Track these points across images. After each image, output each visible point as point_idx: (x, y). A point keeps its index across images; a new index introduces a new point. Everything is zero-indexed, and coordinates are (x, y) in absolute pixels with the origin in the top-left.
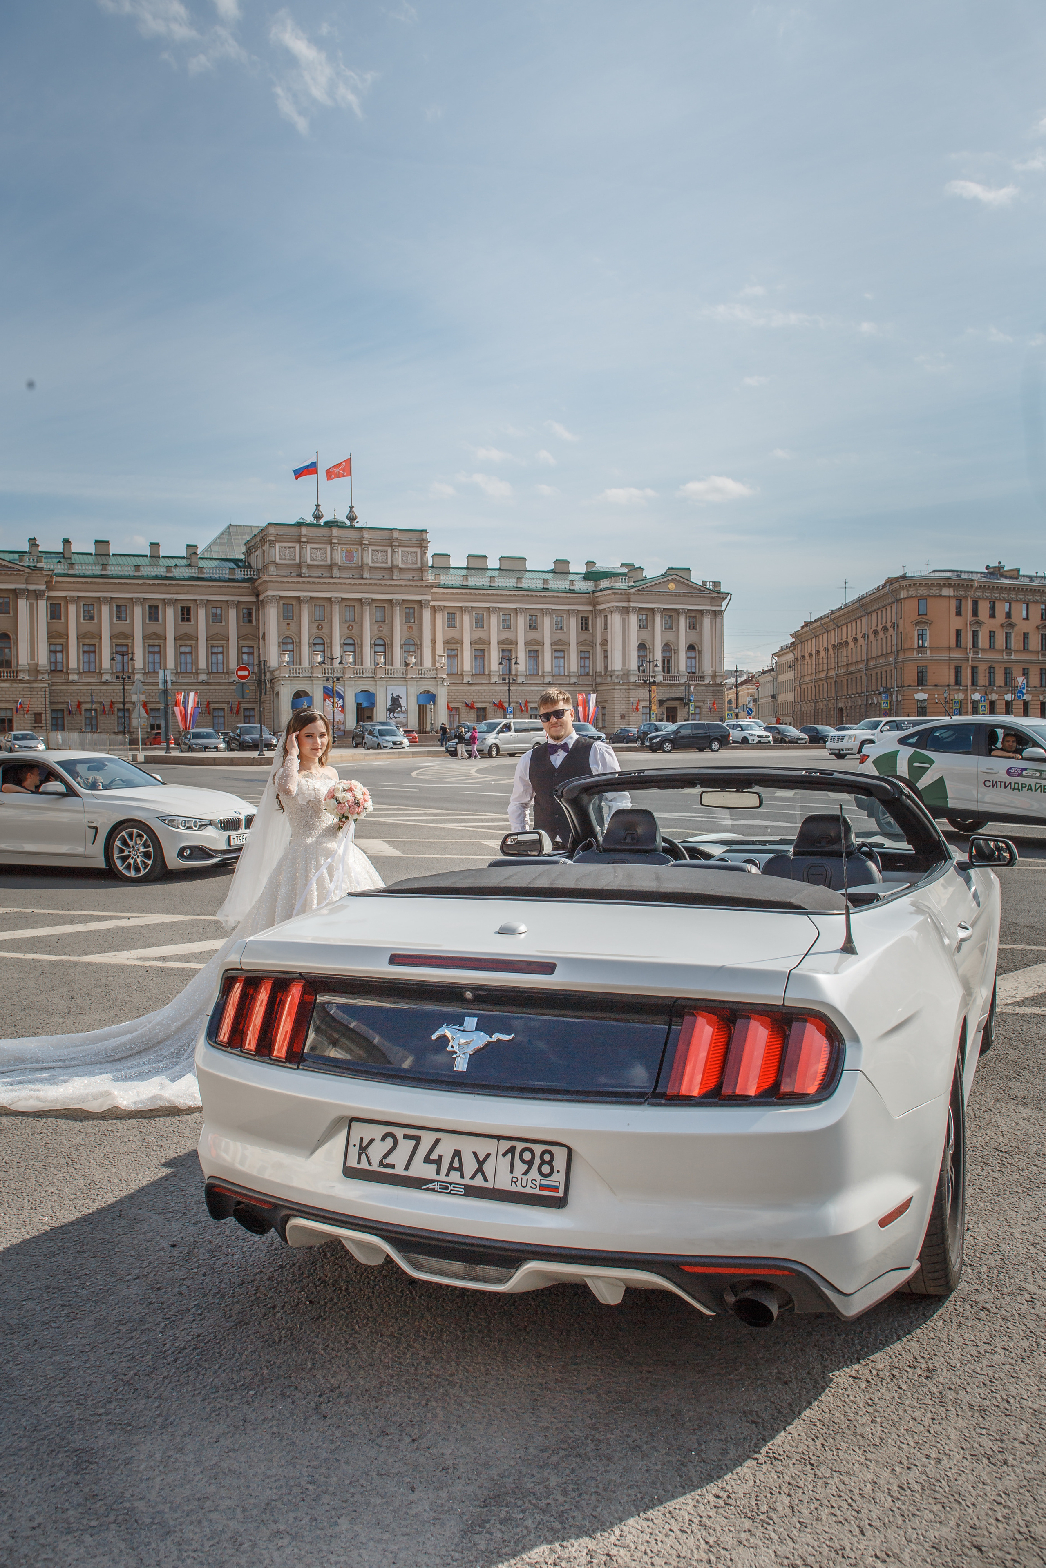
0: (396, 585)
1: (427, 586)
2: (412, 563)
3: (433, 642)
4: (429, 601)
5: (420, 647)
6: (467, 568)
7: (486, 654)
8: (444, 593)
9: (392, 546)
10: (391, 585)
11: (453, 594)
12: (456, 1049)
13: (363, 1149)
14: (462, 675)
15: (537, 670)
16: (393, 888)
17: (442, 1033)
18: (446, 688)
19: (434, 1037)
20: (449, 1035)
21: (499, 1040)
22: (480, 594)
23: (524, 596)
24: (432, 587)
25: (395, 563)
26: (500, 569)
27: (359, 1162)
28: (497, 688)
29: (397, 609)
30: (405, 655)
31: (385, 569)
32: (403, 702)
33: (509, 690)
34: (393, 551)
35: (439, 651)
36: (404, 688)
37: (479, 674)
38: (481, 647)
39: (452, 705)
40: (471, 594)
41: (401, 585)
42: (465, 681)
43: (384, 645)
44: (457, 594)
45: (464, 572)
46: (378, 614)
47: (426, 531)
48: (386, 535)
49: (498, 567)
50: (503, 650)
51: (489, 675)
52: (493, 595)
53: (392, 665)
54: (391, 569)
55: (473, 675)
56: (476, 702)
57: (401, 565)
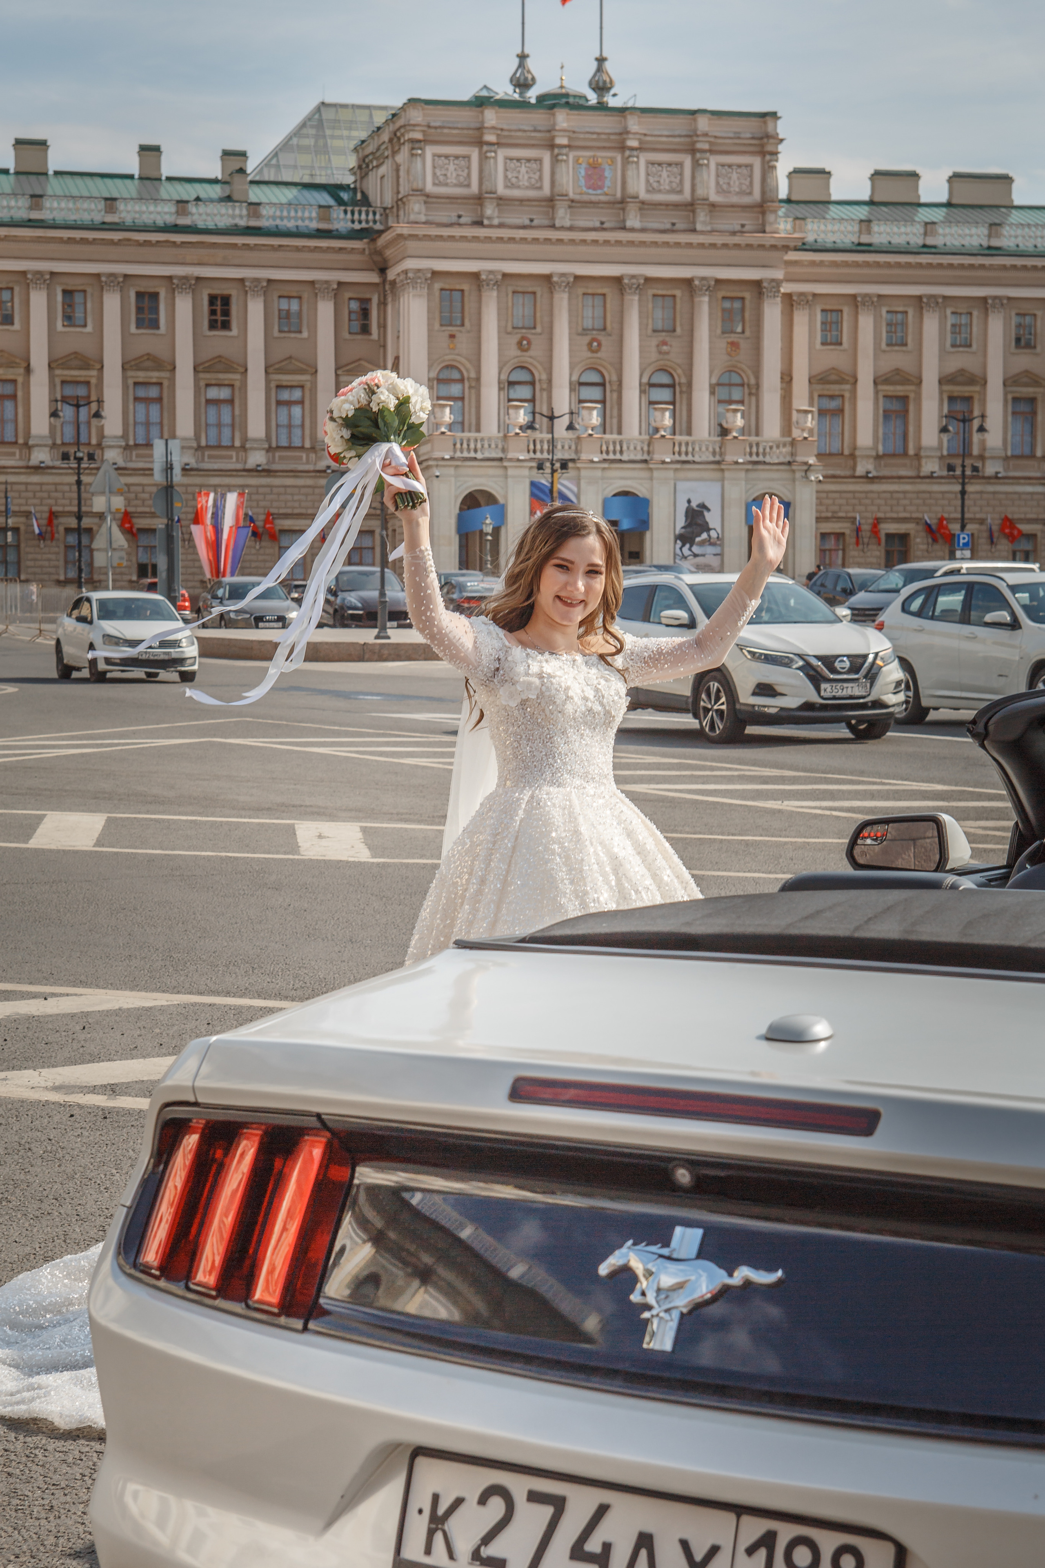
0: (702, 246)
1: (774, 247)
2: (742, 193)
3: (787, 378)
4: (777, 283)
5: (754, 390)
6: (871, 203)
7: (912, 408)
8: (813, 263)
9: (693, 151)
10: (690, 245)
11: (835, 264)
12: (651, 1299)
13: (437, 1522)
14: (853, 456)
15: (1033, 446)
16: (547, 934)
17: (621, 1262)
18: (815, 487)
19: (604, 1270)
20: (637, 1266)
21: (748, 1284)
22: (898, 265)
23: (1004, 268)
24: (786, 248)
25: (700, 192)
26: (949, 205)
27: (428, 1551)
28: (936, 488)
29: (704, 303)
30: (721, 409)
31: (676, 206)
32: (712, 518)
33: (963, 493)
34: (696, 165)
35: (801, 400)
36: (716, 488)
37: (894, 455)
38: (900, 390)
39: (828, 527)
40: (878, 264)
41: (713, 246)
42: (860, 470)
43: (672, 386)
44: (846, 264)
45: (862, 212)
46: (659, 314)
47: (774, 115)
48: (679, 125)
49: (943, 198)
50: (952, 399)
51: (918, 456)
52: (930, 266)
53: (689, 433)
54: (690, 207)
55: (878, 457)
56: (886, 520)
57: (714, 197)
